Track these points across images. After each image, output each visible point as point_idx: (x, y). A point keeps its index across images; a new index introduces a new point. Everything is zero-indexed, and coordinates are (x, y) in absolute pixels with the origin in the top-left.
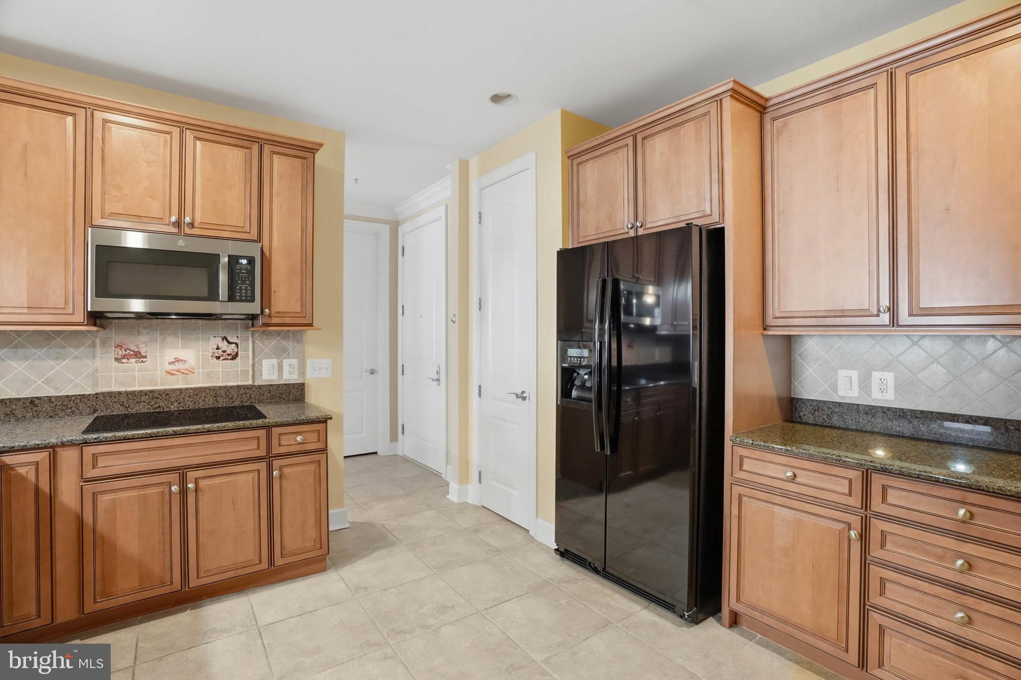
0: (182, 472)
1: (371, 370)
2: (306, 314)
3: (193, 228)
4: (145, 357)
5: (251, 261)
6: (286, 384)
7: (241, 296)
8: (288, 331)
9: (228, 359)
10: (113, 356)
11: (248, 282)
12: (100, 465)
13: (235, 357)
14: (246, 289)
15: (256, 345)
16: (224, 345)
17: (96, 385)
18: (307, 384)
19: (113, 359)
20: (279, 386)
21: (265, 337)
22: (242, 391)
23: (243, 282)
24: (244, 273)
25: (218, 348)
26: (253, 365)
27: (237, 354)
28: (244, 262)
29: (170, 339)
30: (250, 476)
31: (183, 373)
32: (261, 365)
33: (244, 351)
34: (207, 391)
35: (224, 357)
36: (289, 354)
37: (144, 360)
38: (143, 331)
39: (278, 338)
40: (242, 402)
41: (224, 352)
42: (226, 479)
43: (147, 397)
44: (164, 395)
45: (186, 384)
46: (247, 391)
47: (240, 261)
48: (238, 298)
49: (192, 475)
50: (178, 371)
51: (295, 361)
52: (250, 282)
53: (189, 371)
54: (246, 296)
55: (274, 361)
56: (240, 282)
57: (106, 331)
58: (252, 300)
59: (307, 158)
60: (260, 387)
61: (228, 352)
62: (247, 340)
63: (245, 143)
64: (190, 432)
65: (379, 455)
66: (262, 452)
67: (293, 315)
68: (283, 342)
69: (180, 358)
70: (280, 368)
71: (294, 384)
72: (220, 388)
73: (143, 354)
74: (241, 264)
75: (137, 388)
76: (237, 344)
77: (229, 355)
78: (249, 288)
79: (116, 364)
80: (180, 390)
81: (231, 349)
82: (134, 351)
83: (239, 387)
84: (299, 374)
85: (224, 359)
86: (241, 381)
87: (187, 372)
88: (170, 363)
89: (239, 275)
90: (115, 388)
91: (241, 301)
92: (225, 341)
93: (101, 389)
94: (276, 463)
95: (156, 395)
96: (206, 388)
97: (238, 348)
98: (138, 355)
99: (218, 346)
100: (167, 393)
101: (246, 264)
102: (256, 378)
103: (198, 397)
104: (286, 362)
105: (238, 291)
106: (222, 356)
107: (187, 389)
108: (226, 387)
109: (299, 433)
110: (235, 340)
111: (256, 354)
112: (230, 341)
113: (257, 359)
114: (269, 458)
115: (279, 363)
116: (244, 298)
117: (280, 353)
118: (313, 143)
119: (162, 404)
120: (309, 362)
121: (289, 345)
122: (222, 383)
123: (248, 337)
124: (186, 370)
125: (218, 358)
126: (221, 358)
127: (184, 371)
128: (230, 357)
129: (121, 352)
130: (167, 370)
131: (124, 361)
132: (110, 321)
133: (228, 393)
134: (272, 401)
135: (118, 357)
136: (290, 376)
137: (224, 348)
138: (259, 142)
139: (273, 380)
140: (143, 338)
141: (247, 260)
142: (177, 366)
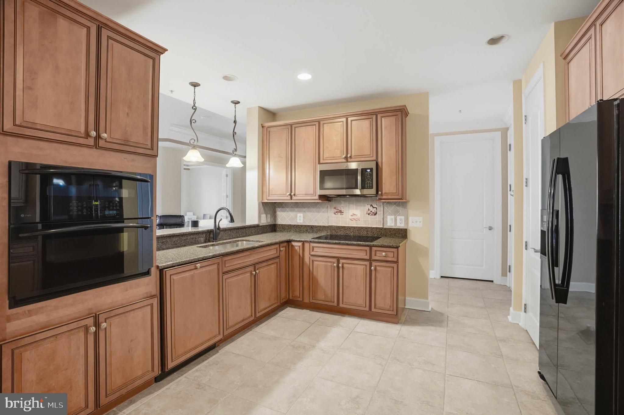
0: (338, 259)
1: (489, 227)
2: (399, 194)
3: (351, 158)
4: (343, 213)
5: (371, 170)
6: (398, 229)
7: (367, 186)
8: (400, 202)
9: (373, 215)
10: (333, 212)
11: (370, 180)
12: (314, 250)
13: (375, 214)
14: (370, 183)
15: (384, 209)
16: (371, 209)
17: (328, 223)
18: (409, 230)
19: (333, 213)
20: (394, 229)
21: (389, 205)
22: (378, 230)
23: (369, 180)
24: (369, 176)
25: (369, 210)
26: (383, 219)
27: (377, 212)
28: (369, 170)
29: (351, 205)
30: (363, 267)
31: (356, 220)
32: (387, 218)
33: (380, 211)
34: (364, 229)
35: (371, 214)
36: (400, 214)
37: (343, 214)
38: (343, 202)
39: (395, 205)
40: (378, 235)
41: (371, 211)
42: (353, 266)
43: (343, 229)
44: (348, 229)
45: (357, 225)
46: (380, 230)
47: (367, 171)
48: (366, 187)
49: (342, 261)
50: (354, 219)
51: (403, 217)
52: (371, 180)
53: (358, 219)
54: (370, 186)
55: (393, 217)
56: (367, 180)
57: (331, 202)
58: (372, 188)
59: (398, 115)
60: (385, 229)
61: (373, 212)
62: (380, 206)
63: (370, 117)
64: (340, 243)
65: (494, 283)
66: (367, 257)
67: (393, 194)
68: (398, 208)
69: (355, 214)
70: (396, 220)
71: (402, 229)
72: (369, 228)
73: (342, 211)
74: (368, 172)
75: (340, 225)
76: (376, 208)
77: (373, 213)
78: (371, 182)
79: (334, 215)
80: (354, 227)
81: (374, 210)
82: (339, 210)
83: (377, 228)
84: (405, 224)
85: (371, 215)
86: (378, 225)
87: (357, 220)
88: (352, 216)
89: (367, 177)
90: (334, 224)
91: (367, 188)
92: (372, 207)
93: (330, 225)
94: (374, 264)
95: (346, 228)
96: (364, 227)
97: (377, 210)
98: (341, 212)
99: (369, 209)
100: (349, 228)
101: (370, 172)
102: (385, 225)
103: (361, 231)
104: (398, 218)
105: (366, 184)
106: (371, 213)
107: (357, 227)
108: (371, 228)
109: (384, 251)
110: (376, 206)
111: (385, 213)
112: (374, 207)
113: (385, 216)
114: (370, 260)
115: (395, 218)
116: (369, 187)
117: (396, 213)
118: (400, 106)
119: (348, 232)
120: (410, 219)
121: (400, 209)
122: (371, 225)
123: (381, 205)
124: (357, 219)
125: (369, 214)
126: (370, 214)
127: (356, 219)
128: (373, 214)
129: (336, 211)
130: (350, 218)
131: (337, 214)
132: (332, 198)
133: (372, 231)
134: (391, 236)
135: (335, 212)
136: (400, 224)
137: (371, 210)
138: (375, 114)
139: (392, 226)
140: (342, 205)
141: (370, 170)
142: (354, 217)
